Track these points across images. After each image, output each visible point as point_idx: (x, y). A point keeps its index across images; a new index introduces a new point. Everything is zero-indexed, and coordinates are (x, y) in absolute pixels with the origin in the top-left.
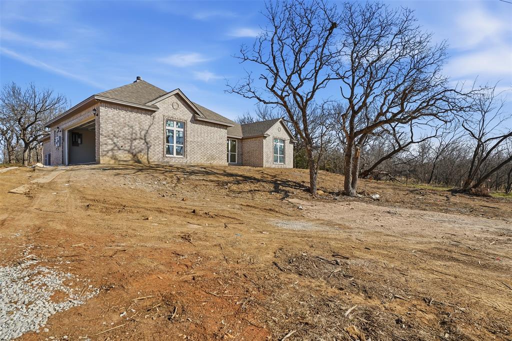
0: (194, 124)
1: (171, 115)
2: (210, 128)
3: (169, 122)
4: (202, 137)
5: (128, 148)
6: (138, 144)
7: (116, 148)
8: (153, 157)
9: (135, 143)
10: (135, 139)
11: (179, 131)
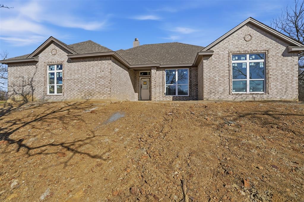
0: (71, 64)
1: (50, 61)
2: (88, 63)
3: (51, 67)
4: (79, 74)
5: (21, 92)
6: (27, 89)
7: (15, 93)
8: (37, 96)
9: (25, 88)
10: (25, 86)
11: (59, 73)
